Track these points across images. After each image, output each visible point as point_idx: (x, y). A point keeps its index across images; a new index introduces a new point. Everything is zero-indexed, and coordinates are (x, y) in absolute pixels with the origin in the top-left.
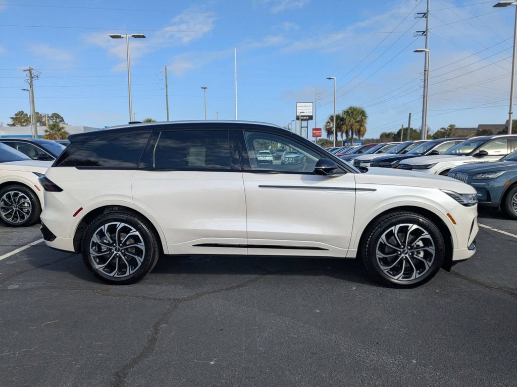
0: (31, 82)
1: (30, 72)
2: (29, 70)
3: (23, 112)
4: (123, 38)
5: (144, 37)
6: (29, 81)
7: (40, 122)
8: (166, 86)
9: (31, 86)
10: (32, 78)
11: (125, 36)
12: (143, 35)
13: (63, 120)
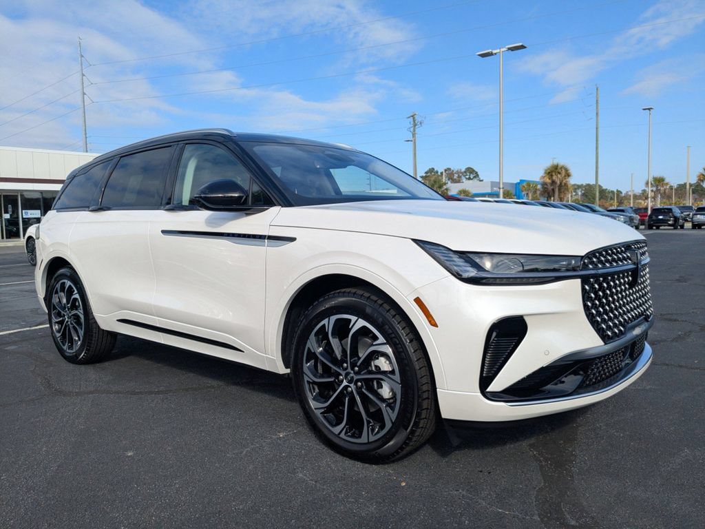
0: (414, 130)
1: (414, 118)
2: (412, 116)
3: (433, 169)
4: (495, 54)
5: (523, 47)
6: (412, 129)
7: (452, 179)
8: (597, 114)
9: (414, 135)
10: (415, 125)
11: (498, 51)
12: (521, 44)
13: (478, 176)
